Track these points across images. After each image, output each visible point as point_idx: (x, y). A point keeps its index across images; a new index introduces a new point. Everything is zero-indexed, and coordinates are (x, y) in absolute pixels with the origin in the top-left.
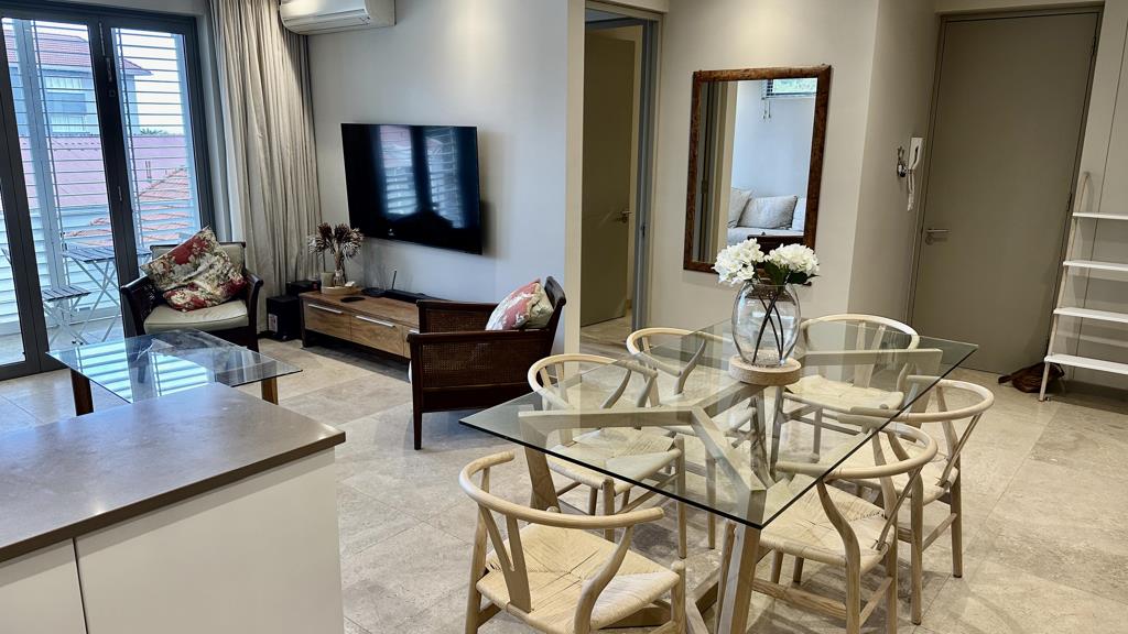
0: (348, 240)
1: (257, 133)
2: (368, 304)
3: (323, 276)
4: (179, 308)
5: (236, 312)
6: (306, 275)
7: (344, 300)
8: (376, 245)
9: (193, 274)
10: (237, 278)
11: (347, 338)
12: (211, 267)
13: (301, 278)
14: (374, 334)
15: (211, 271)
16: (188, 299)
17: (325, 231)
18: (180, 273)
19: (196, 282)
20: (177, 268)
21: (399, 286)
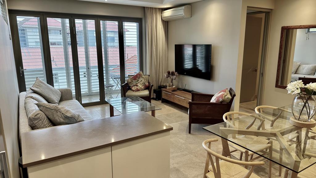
0: (174, 75)
1: (154, 47)
2: (178, 92)
3: (167, 84)
4: (133, 91)
5: (146, 93)
6: (163, 84)
7: (172, 91)
8: (181, 76)
9: (137, 82)
10: (147, 84)
11: (172, 101)
12: (141, 81)
13: (162, 84)
14: (179, 100)
15: (141, 82)
16: (136, 89)
17: (169, 73)
18: (134, 82)
19: (138, 84)
20: (134, 81)
21: (187, 88)
